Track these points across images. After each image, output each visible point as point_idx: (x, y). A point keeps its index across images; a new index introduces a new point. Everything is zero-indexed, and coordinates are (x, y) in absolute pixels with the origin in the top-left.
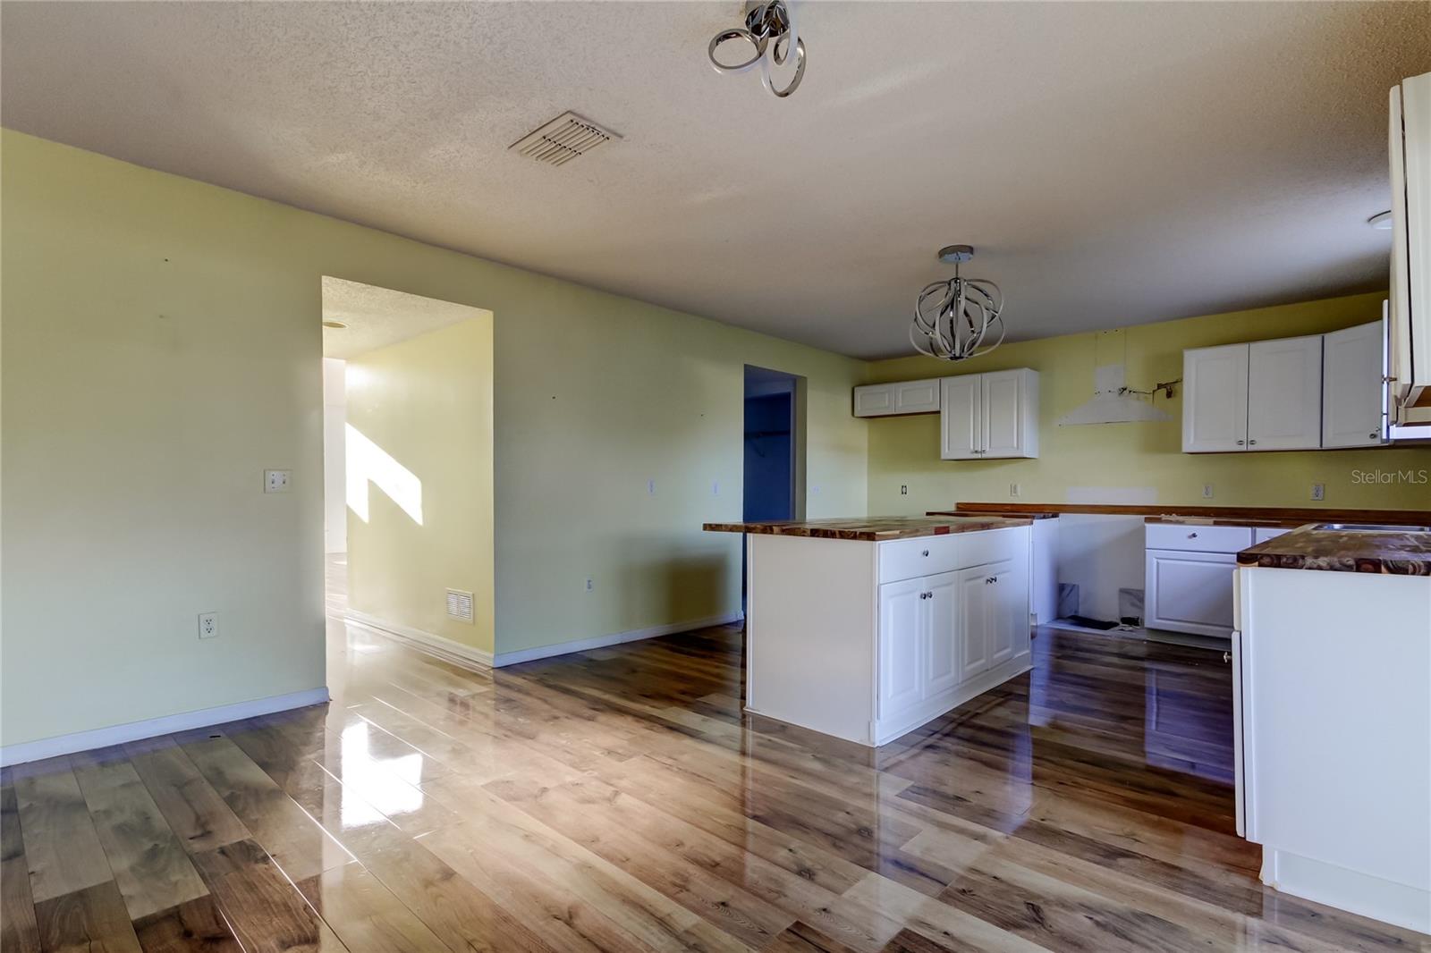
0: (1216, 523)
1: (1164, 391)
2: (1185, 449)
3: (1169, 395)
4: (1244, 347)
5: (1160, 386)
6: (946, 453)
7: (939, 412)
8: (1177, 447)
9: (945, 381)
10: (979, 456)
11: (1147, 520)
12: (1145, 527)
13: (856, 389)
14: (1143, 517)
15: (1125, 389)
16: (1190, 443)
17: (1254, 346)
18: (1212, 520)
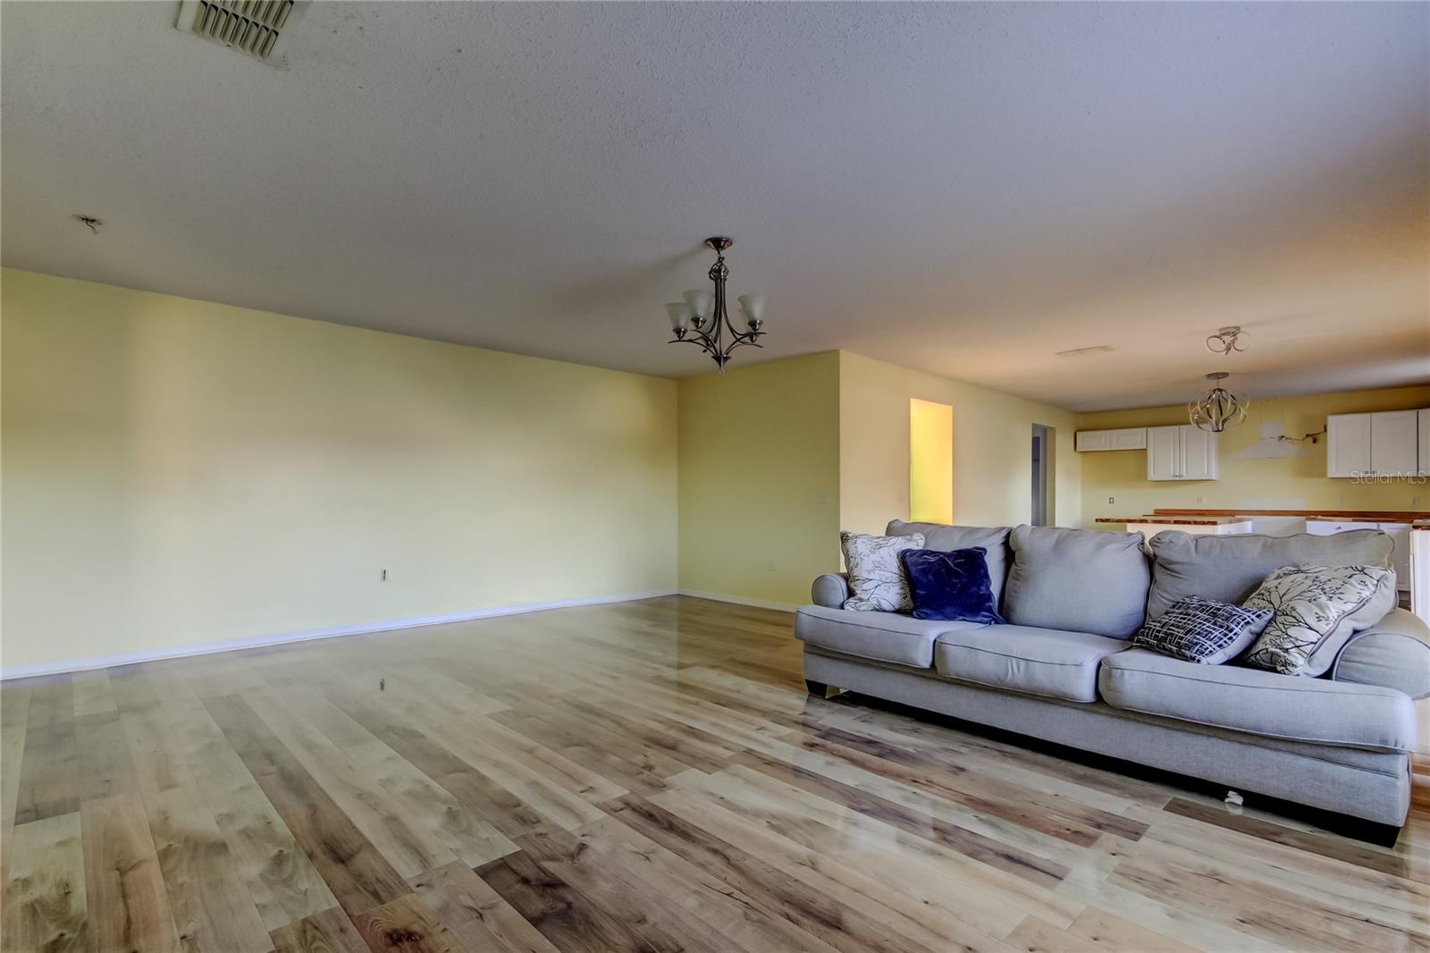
0: (1354, 521)
1: (1310, 439)
2: (1329, 475)
3: (1315, 441)
4: (1368, 415)
5: (1308, 436)
6: (1152, 476)
7: (1145, 450)
8: (1323, 474)
9: (1149, 429)
10: (1178, 479)
11: (1307, 519)
12: (1305, 524)
13: (1078, 433)
14: (1304, 518)
15: (1283, 437)
16: (1333, 472)
17: (1374, 414)
18: (1351, 519)
